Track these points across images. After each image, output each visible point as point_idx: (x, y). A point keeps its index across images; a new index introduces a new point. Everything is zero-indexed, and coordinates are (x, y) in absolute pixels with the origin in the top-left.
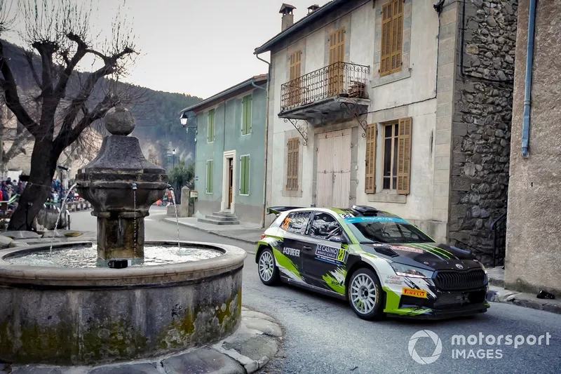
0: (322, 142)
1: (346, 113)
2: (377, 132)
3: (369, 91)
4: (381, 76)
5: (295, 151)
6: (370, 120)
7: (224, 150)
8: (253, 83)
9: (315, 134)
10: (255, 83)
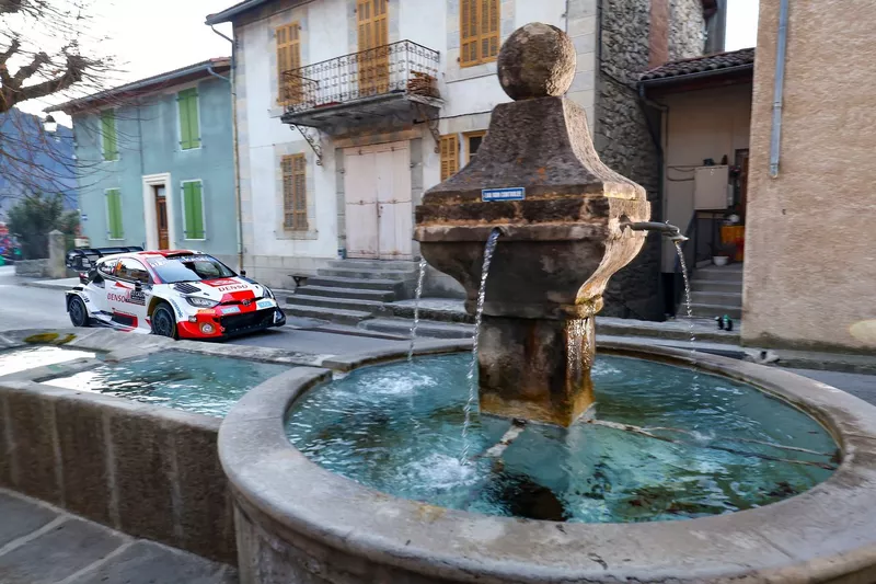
0: (352, 161)
1: (396, 119)
2: (459, 145)
3: (441, 87)
4: (462, 67)
5: (297, 173)
6: (444, 128)
7: (143, 173)
8: (209, 69)
9: (337, 149)
10: (215, 69)
